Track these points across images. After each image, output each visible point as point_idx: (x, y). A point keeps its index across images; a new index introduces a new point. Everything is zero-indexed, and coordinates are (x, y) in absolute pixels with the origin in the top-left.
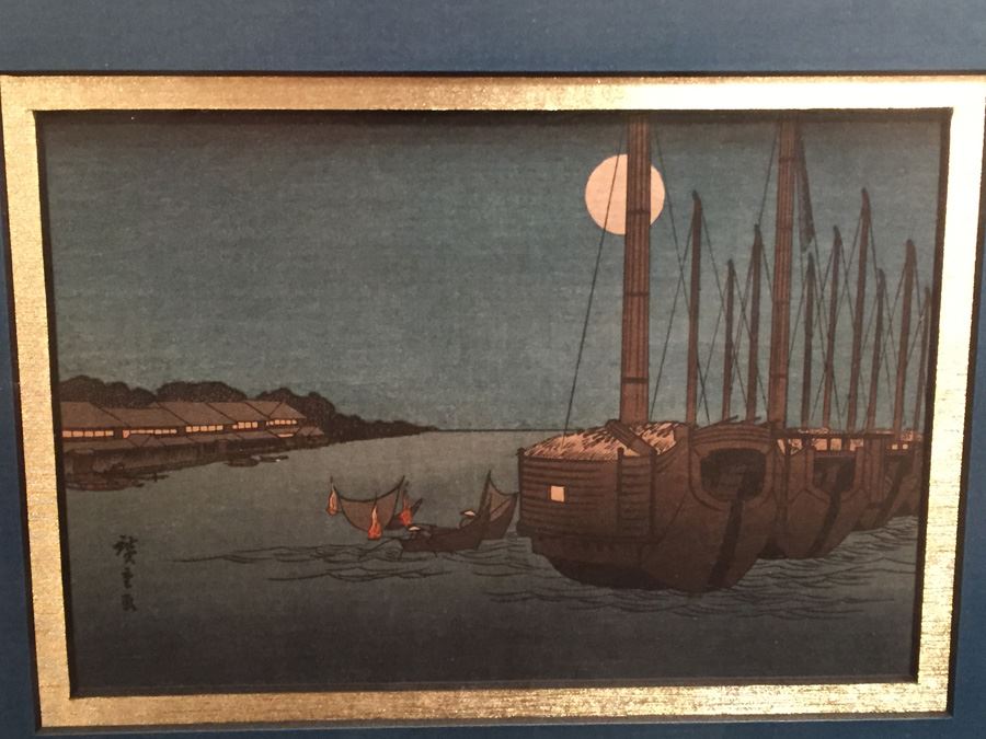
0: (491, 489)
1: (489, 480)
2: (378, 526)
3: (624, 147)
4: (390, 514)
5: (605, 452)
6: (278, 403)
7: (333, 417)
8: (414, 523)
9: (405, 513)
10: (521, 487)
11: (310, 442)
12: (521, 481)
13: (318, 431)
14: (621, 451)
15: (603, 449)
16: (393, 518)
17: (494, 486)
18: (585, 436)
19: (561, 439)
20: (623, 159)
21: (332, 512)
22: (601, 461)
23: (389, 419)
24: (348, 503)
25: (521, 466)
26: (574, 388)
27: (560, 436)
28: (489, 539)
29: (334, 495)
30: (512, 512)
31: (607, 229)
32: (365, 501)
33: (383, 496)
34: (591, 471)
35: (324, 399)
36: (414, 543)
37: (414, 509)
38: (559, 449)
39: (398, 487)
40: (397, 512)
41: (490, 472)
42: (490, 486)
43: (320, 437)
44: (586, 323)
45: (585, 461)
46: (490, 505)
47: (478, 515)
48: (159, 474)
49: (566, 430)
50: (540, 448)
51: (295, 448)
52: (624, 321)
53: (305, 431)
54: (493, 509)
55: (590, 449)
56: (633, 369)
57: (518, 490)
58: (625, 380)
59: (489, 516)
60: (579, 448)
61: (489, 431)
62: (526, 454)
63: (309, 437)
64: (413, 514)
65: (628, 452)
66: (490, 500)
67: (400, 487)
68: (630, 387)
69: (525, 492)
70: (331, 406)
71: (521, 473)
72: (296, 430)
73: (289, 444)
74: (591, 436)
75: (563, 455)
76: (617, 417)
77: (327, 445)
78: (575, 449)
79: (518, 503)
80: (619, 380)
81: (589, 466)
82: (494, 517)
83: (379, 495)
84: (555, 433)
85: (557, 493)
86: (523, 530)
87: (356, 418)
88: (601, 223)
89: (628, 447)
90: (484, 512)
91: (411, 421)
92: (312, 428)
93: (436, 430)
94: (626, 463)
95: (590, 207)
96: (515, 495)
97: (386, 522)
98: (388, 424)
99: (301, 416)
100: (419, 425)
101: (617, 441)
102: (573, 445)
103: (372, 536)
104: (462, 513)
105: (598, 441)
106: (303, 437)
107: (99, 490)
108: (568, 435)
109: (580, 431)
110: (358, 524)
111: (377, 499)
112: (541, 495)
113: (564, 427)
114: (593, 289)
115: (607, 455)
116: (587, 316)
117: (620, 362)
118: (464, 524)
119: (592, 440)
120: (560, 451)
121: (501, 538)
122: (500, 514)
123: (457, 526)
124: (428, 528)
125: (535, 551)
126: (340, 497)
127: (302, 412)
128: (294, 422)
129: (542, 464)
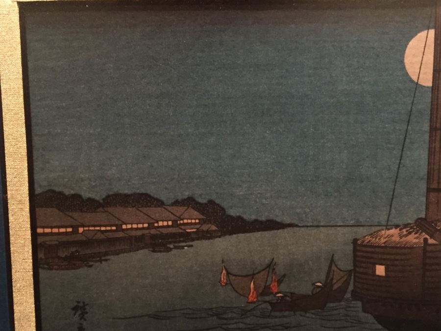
0: (334, 268)
1: (332, 261)
2: (255, 292)
3: (432, 24)
4: (263, 284)
5: (415, 241)
6: (186, 208)
7: (224, 217)
8: (279, 291)
9: (273, 284)
10: (355, 265)
11: (209, 235)
12: (355, 261)
13: (214, 228)
14: (426, 240)
15: (413, 239)
16: (265, 287)
17: (336, 266)
18: (401, 230)
19: (383, 232)
20: (432, 32)
21: (223, 284)
22: (412, 248)
23: (263, 219)
24: (234, 278)
25: (355, 250)
26: (393, 195)
27: (383, 230)
28: (331, 302)
29: (224, 271)
30: (349, 284)
31: (419, 83)
32: (247, 276)
33: (259, 272)
34: (405, 254)
35: (218, 205)
36: (280, 305)
37: (280, 282)
38: (382, 239)
39: (269, 266)
40: (268, 284)
41: (333, 255)
42: (333, 265)
43: (215, 231)
44: (402, 150)
45: (401, 248)
46: (332, 279)
47: (325, 285)
48: (103, 258)
49: (387, 225)
50: (368, 238)
51: (198, 239)
52: (430, 149)
53: (205, 227)
54: (334, 281)
55: (404, 239)
56: (435, 182)
57: (352, 268)
58: (429, 190)
59: (332, 286)
60: (396, 239)
61: (333, 226)
62: (359, 242)
63: (208, 231)
64: (278, 286)
65: (431, 241)
66: (333, 275)
67: (271, 266)
68: (433, 195)
69: (357, 269)
70: (223, 209)
71: (355, 256)
72: (198, 226)
73: (194, 236)
74: (404, 230)
75: (384, 243)
76: (423, 216)
77: (220, 237)
78: (393, 239)
79: (352, 277)
80: (425, 190)
81: (404, 251)
82: (335, 287)
83: (255, 272)
84: (380, 228)
85: (380, 270)
86: (355, 296)
87: (240, 218)
88: (415, 78)
89: (431, 238)
90: (328, 283)
91: (278, 220)
92: (210, 225)
93: (297, 226)
94: (428, 248)
95: (407, 67)
96: (350, 271)
97: (260, 291)
98: (261, 222)
99: (201, 217)
100: (284, 222)
101: (424, 234)
102: (392, 236)
103: (251, 299)
104: (314, 284)
105: (410, 233)
106: (203, 231)
107: (63, 269)
108: (389, 229)
109: (397, 226)
110: (241, 292)
111: (254, 274)
112: (370, 271)
113: (386, 224)
114: (408, 125)
115: (415, 243)
116: (403, 145)
117: (426, 177)
118: (314, 292)
119: (405, 233)
120: (383, 240)
121: (340, 301)
122: (340, 285)
123: (310, 293)
124: (289, 295)
125: (364, 311)
126: (228, 273)
127: (203, 214)
128: (197, 221)
129: (369, 249)
